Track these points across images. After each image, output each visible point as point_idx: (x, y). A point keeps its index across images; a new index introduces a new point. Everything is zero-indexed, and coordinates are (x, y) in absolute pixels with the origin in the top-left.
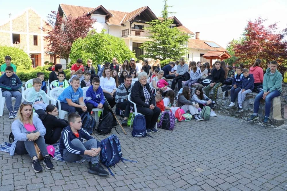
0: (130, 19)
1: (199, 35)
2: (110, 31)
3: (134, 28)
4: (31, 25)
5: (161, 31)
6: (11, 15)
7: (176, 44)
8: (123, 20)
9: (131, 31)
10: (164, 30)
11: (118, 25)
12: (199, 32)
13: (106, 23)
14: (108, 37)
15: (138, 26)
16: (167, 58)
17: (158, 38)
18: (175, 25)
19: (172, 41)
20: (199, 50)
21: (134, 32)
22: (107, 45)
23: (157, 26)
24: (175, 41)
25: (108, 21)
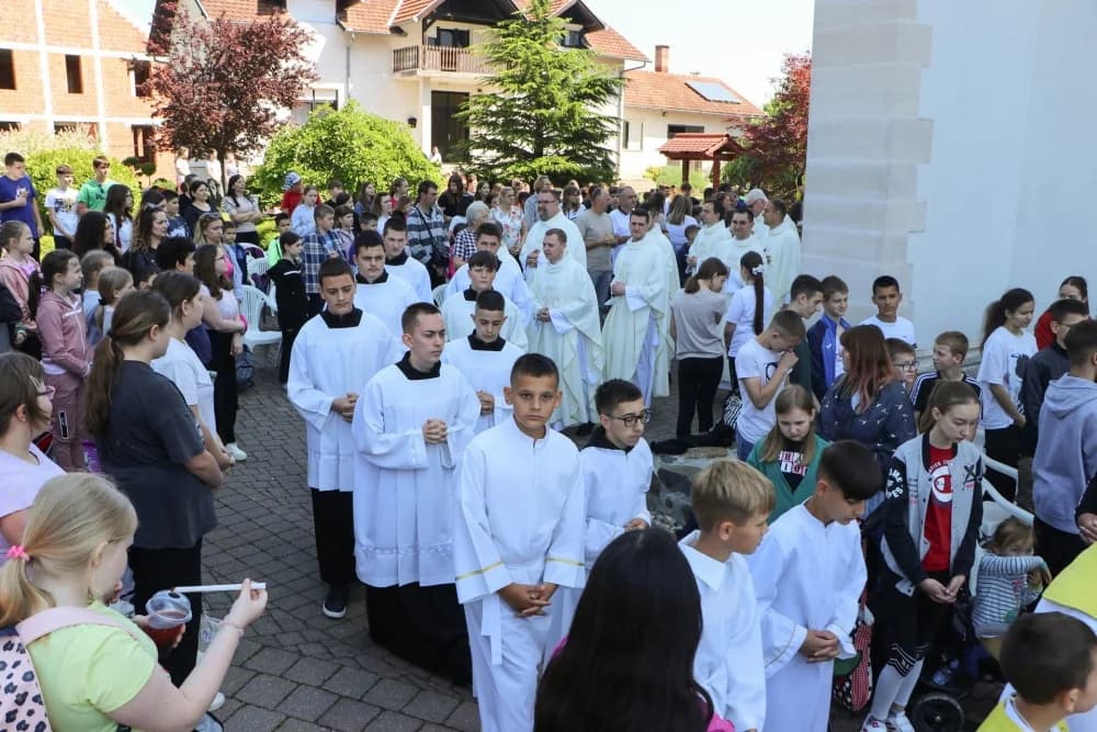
0: (422, 11)
1: (666, 57)
2: (352, 51)
3: (437, 42)
4: (54, 16)
5: (526, 61)
7: (574, 106)
8: (397, 10)
9: (427, 52)
10: (537, 57)
11: (379, 31)
12: (667, 47)
13: (338, 23)
14: (364, 122)
15: (449, 34)
16: (549, 150)
17: (514, 86)
18: (578, 27)
19: (561, 96)
20: (664, 114)
21: (434, 56)
22: (362, 147)
23: (513, 45)
24: (571, 91)
25: (345, 18)
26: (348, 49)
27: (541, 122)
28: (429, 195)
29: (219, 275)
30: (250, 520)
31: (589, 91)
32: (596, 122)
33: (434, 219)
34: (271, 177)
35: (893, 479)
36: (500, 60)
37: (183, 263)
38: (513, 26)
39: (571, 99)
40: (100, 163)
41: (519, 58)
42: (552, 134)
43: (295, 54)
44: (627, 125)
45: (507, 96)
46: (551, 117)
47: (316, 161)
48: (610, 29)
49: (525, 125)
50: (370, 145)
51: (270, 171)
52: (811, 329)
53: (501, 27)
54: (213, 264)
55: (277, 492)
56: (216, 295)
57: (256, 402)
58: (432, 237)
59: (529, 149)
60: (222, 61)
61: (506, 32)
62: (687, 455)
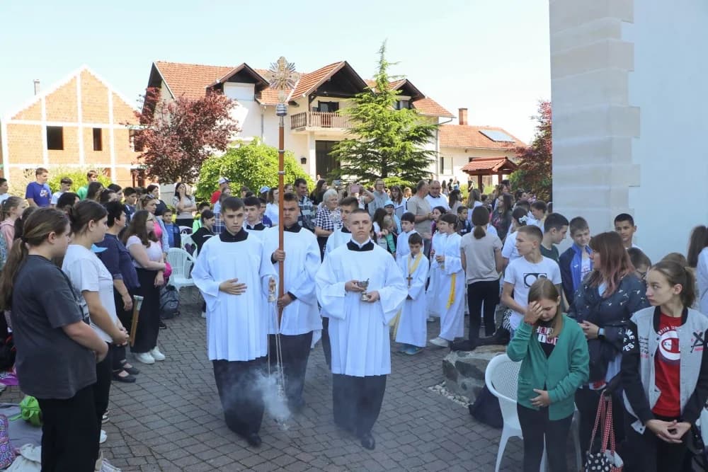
0: (308, 90)
1: (466, 115)
2: (265, 117)
3: (319, 110)
4: (88, 106)
5: (374, 117)
6: (39, 82)
7: (405, 144)
8: (292, 91)
9: (312, 116)
10: (381, 114)
12: (466, 109)
13: (255, 100)
14: (265, 151)
15: (326, 105)
16: (391, 175)
17: (367, 133)
18: (408, 98)
19: (397, 139)
20: (466, 151)
21: (317, 119)
22: (263, 166)
23: (365, 108)
24: (404, 136)
25: (260, 97)
26: (262, 116)
27: (385, 154)
28: (300, 188)
29: (148, 232)
30: (158, 398)
31: (415, 135)
32: (420, 155)
33: (305, 204)
34: (204, 187)
35: (627, 337)
36: (357, 118)
37: (119, 219)
38: (365, 96)
39: (404, 141)
40: (92, 175)
41: (369, 115)
42: (392, 164)
43: (226, 116)
44: (442, 158)
45: (363, 140)
46: (390, 153)
47: (233, 176)
48: (428, 98)
49: (375, 158)
50: (268, 165)
51: (204, 184)
52: (563, 254)
53: (358, 97)
54: (145, 224)
55: (181, 381)
56: (146, 243)
57: (178, 324)
58: (302, 216)
59: (378, 173)
60: (181, 123)
61: (360, 100)
62: (476, 351)
